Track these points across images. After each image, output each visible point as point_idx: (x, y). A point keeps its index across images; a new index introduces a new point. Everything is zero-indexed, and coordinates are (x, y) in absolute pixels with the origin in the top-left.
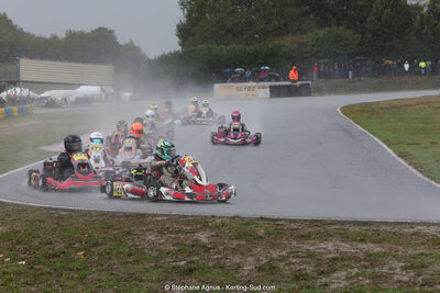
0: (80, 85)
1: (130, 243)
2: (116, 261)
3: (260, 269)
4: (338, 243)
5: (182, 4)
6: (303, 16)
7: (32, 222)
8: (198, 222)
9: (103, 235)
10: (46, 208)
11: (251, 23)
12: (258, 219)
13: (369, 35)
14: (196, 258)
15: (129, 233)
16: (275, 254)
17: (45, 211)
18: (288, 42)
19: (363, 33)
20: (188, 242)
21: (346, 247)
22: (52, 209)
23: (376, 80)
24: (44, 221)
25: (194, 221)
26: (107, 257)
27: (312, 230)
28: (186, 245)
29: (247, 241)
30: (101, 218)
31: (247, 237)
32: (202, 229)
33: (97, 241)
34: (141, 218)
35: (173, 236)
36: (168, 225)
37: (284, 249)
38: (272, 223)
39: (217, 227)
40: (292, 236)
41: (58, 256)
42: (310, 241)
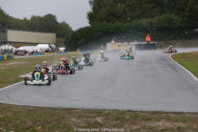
0: (38, 44)
1: (64, 122)
4: (165, 122)
5: (90, 2)
6: (152, 8)
7: (16, 112)
8: (97, 112)
9: (51, 119)
10: (22, 106)
11: (125, 12)
12: (126, 111)
13: (186, 18)
15: (64, 117)
16: (134, 127)
17: (22, 107)
18: (145, 22)
19: (183, 17)
21: (168, 125)
23: (190, 41)
24: (22, 112)
25: (95, 112)
26: (53, 129)
27: (152, 116)
28: (91, 123)
29: (121, 121)
30: (50, 111)
31: (121, 120)
32: (99, 116)
33: (48, 121)
34: (69, 110)
35: (85, 119)
36: (82, 114)
37: (138, 125)
38: (133, 113)
39: (106, 115)
40: (142, 119)
41: (29, 129)
42: (151, 121)
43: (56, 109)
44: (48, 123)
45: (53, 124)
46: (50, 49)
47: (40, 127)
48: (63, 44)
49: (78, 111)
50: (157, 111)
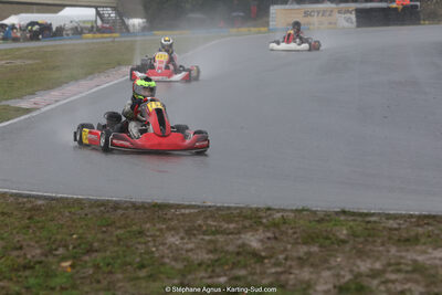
0: (64, 6)
1: (142, 248)
2: (120, 276)
3: (341, 289)
8: (246, 217)
9: (100, 236)
10: (12, 195)
12: (337, 213)
14: (242, 272)
15: (141, 233)
16: (364, 266)
17: (11, 200)
20: (231, 248)
22: (21, 195)
24: (9, 215)
25: (239, 215)
26: (106, 269)
27: (420, 230)
28: (227, 252)
29: (321, 246)
30: (97, 210)
31: (321, 240)
32: (252, 228)
33: (91, 245)
34: (158, 210)
35: (207, 238)
36: (199, 222)
37: (378, 259)
38: (359, 219)
39: (275, 225)
40: (390, 239)
41: (32, 268)
42: (418, 248)
43: (116, 206)
44: (90, 251)
45: (108, 253)
46: (99, 23)
47: (66, 264)
48: (140, 8)
49: (187, 211)
50: (433, 213)
